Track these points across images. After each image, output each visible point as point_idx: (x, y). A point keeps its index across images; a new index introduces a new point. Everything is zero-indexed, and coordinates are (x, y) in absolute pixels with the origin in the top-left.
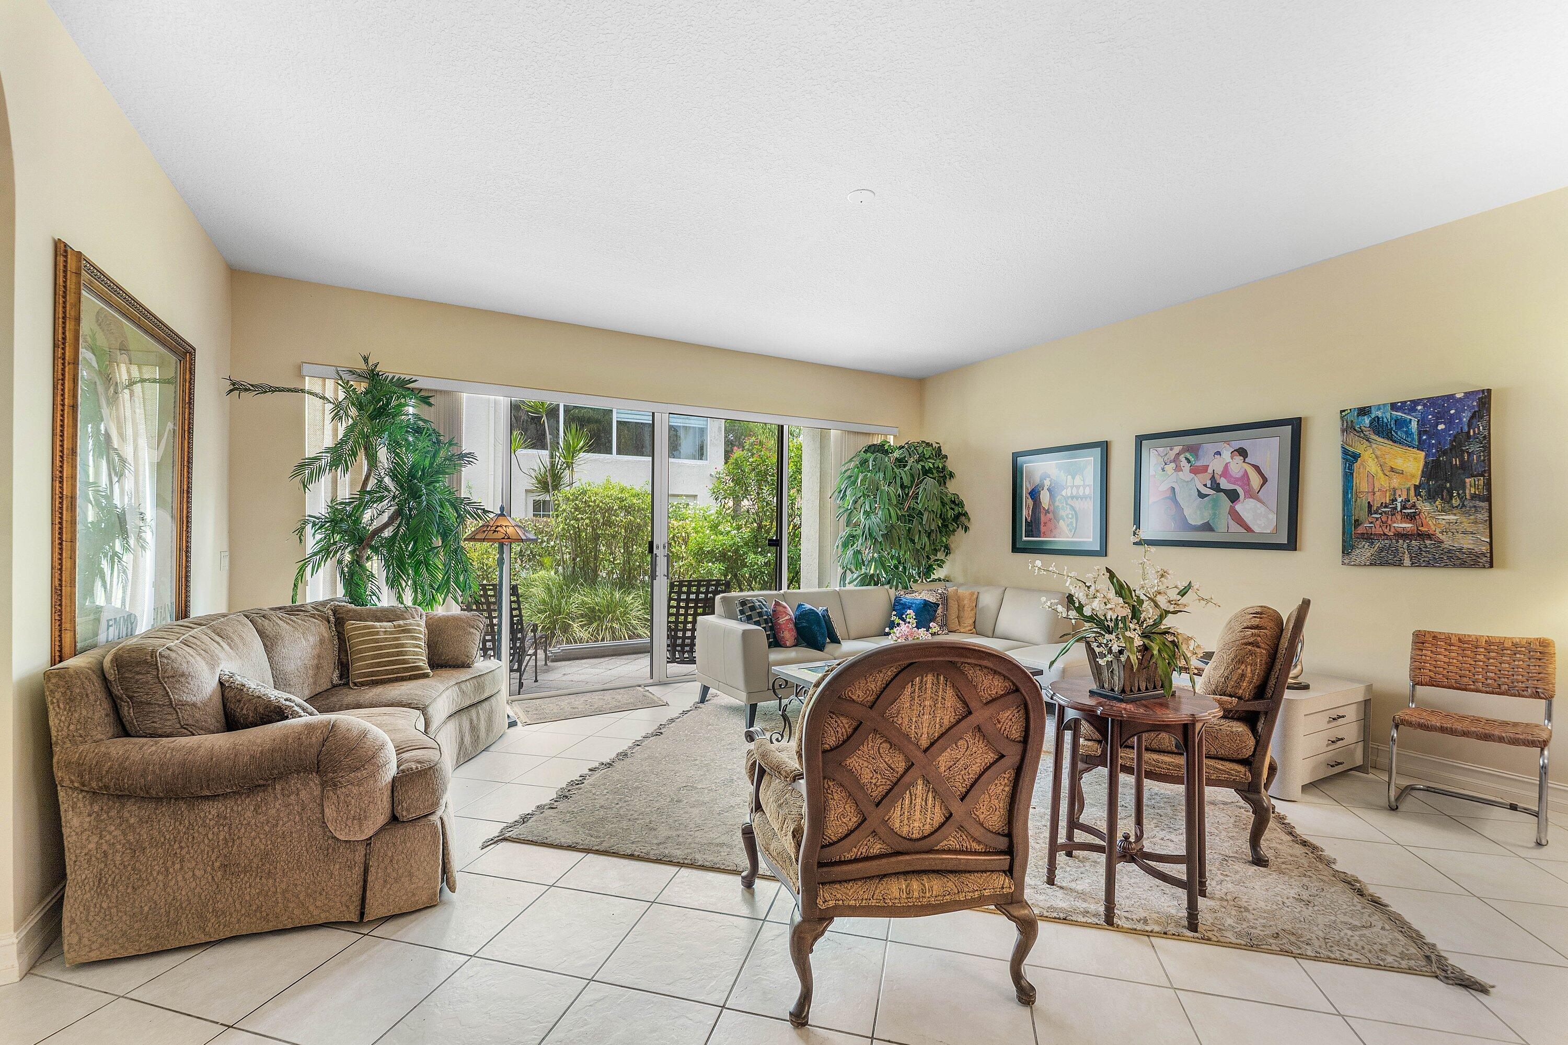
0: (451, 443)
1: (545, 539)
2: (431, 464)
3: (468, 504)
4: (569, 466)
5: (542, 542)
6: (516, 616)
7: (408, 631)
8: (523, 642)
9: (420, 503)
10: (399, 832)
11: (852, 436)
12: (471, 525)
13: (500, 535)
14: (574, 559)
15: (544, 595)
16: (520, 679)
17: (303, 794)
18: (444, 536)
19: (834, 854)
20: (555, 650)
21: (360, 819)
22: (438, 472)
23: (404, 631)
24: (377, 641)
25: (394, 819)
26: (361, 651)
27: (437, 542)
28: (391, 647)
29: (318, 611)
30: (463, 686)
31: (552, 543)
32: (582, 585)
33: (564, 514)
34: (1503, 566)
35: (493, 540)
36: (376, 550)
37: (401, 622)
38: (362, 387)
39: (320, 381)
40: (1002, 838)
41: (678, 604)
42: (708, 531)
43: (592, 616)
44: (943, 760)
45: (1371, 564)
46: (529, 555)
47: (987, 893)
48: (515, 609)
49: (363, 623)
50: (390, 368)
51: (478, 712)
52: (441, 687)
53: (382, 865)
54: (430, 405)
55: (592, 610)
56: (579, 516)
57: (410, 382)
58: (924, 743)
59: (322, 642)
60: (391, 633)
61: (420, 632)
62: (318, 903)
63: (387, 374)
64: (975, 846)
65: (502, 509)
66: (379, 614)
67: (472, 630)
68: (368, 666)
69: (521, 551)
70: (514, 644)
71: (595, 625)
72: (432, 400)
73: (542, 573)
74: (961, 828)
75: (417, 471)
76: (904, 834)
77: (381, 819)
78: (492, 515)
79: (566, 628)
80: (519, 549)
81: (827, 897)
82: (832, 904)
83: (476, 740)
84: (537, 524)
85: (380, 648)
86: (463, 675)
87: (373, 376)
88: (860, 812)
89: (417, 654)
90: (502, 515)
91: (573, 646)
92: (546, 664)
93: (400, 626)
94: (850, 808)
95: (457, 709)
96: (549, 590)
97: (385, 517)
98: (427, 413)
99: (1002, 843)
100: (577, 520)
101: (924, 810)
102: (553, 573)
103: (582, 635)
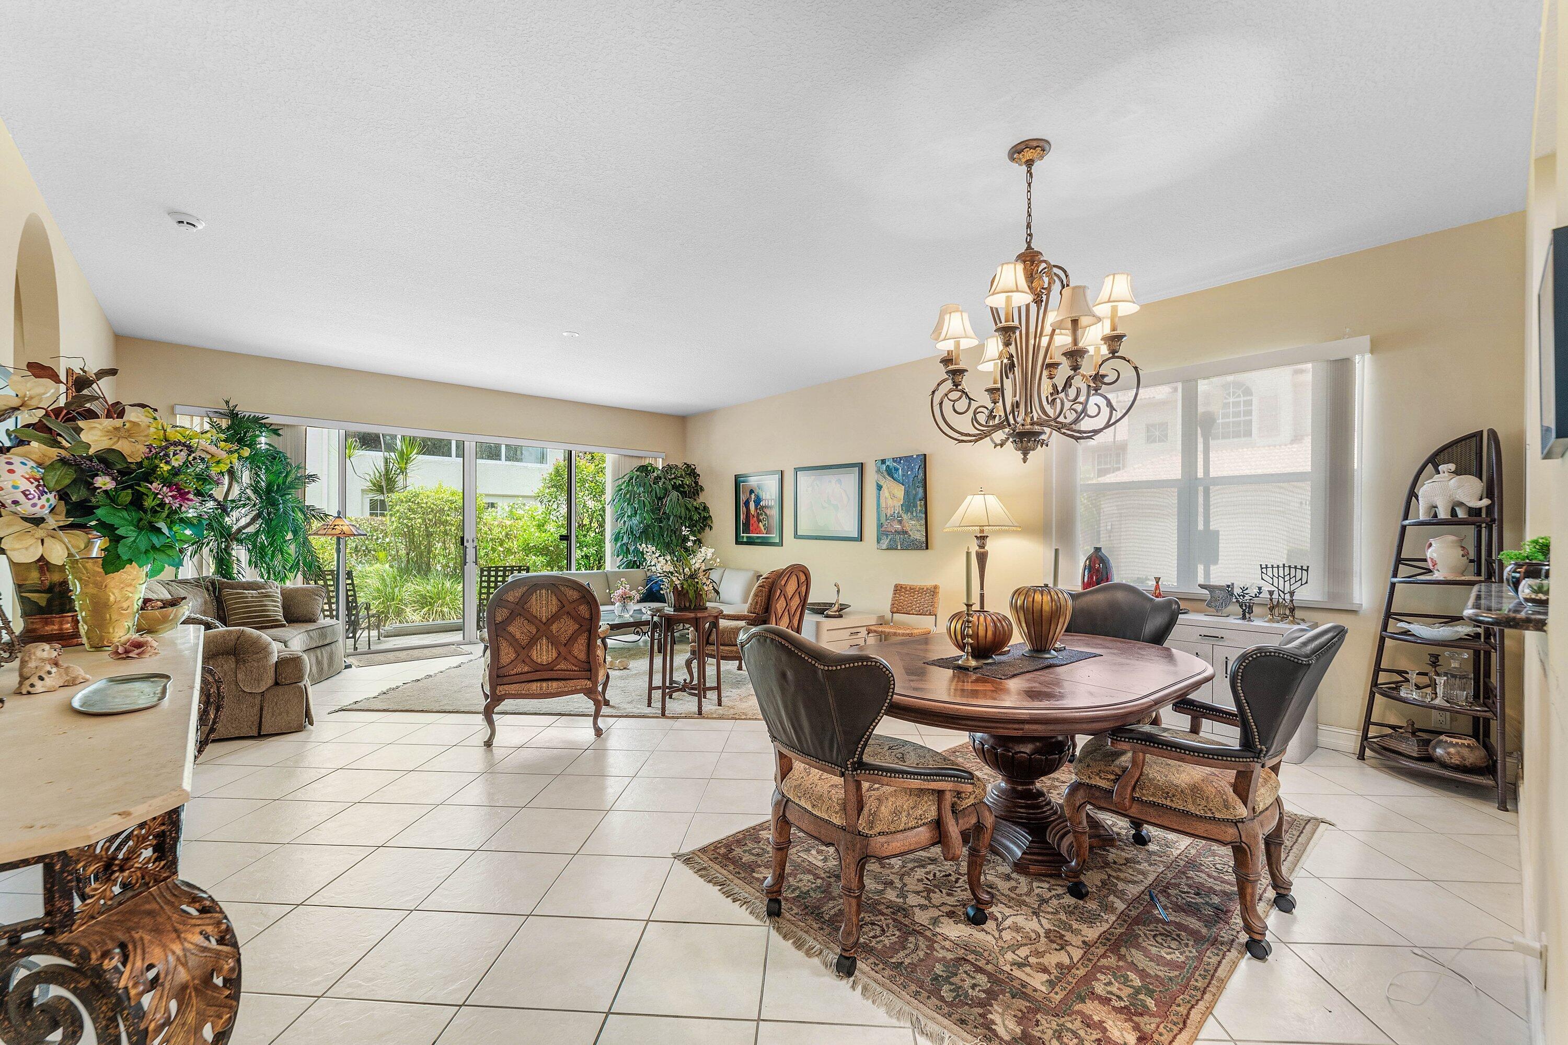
0: (298, 467)
1: (381, 536)
2: (284, 483)
3: (313, 510)
4: (403, 471)
5: (377, 539)
6: (351, 596)
7: (269, 596)
8: (357, 615)
9: (278, 510)
10: (280, 690)
11: (627, 458)
12: (316, 524)
13: (337, 532)
14: (408, 554)
15: (378, 584)
16: (355, 645)
17: (225, 667)
18: (295, 533)
19: (503, 671)
20: (386, 628)
21: (259, 680)
22: (289, 488)
23: (266, 596)
24: (246, 602)
25: (277, 684)
26: (235, 609)
27: (290, 536)
28: (256, 606)
29: (197, 583)
30: (311, 633)
31: (387, 540)
32: (416, 576)
33: (398, 514)
34: (932, 549)
35: (333, 535)
36: (240, 542)
37: (263, 591)
38: (224, 423)
39: (188, 418)
40: (585, 664)
41: (489, 584)
42: (533, 530)
43: (424, 602)
44: (554, 628)
45: (887, 549)
46: (364, 551)
47: (578, 688)
48: (350, 590)
49: (235, 591)
50: (246, 409)
51: (322, 652)
52: (296, 633)
53: (271, 706)
54: (279, 435)
55: (424, 597)
56: (412, 516)
57: (263, 418)
58: (544, 620)
59: (206, 602)
60: (256, 597)
61: (278, 598)
62: (234, 726)
63: (245, 413)
64: (574, 668)
65: (339, 513)
66: (246, 586)
67: (316, 597)
68: (240, 618)
69: (356, 547)
70: (350, 619)
71: (426, 609)
72: (280, 432)
73: (378, 566)
74: (565, 659)
75: (274, 487)
76: (539, 662)
77: (270, 682)
78: (330, 518)
79: (399, 613)
80: (354, 545)
81: (501, 690)
82: (503, 693)
83: (321, 670)
84: (372, 523)
85: (249, 607)
86: (311, 626)
87: (233, 415)
88: (516, 652)
89: (276, 611)
90: (339, 517)
91: (406, 624)
92: (379, 639)
93: (262, 593)
94: (511, 650)
95: (307, 648)
96: (384, 580)
97: (248, 519)
98: (278, 442)
99: (586, 666)
100: (411, 519)
101: (547, 651)
102: (387, 566)
103: (414, 618)
